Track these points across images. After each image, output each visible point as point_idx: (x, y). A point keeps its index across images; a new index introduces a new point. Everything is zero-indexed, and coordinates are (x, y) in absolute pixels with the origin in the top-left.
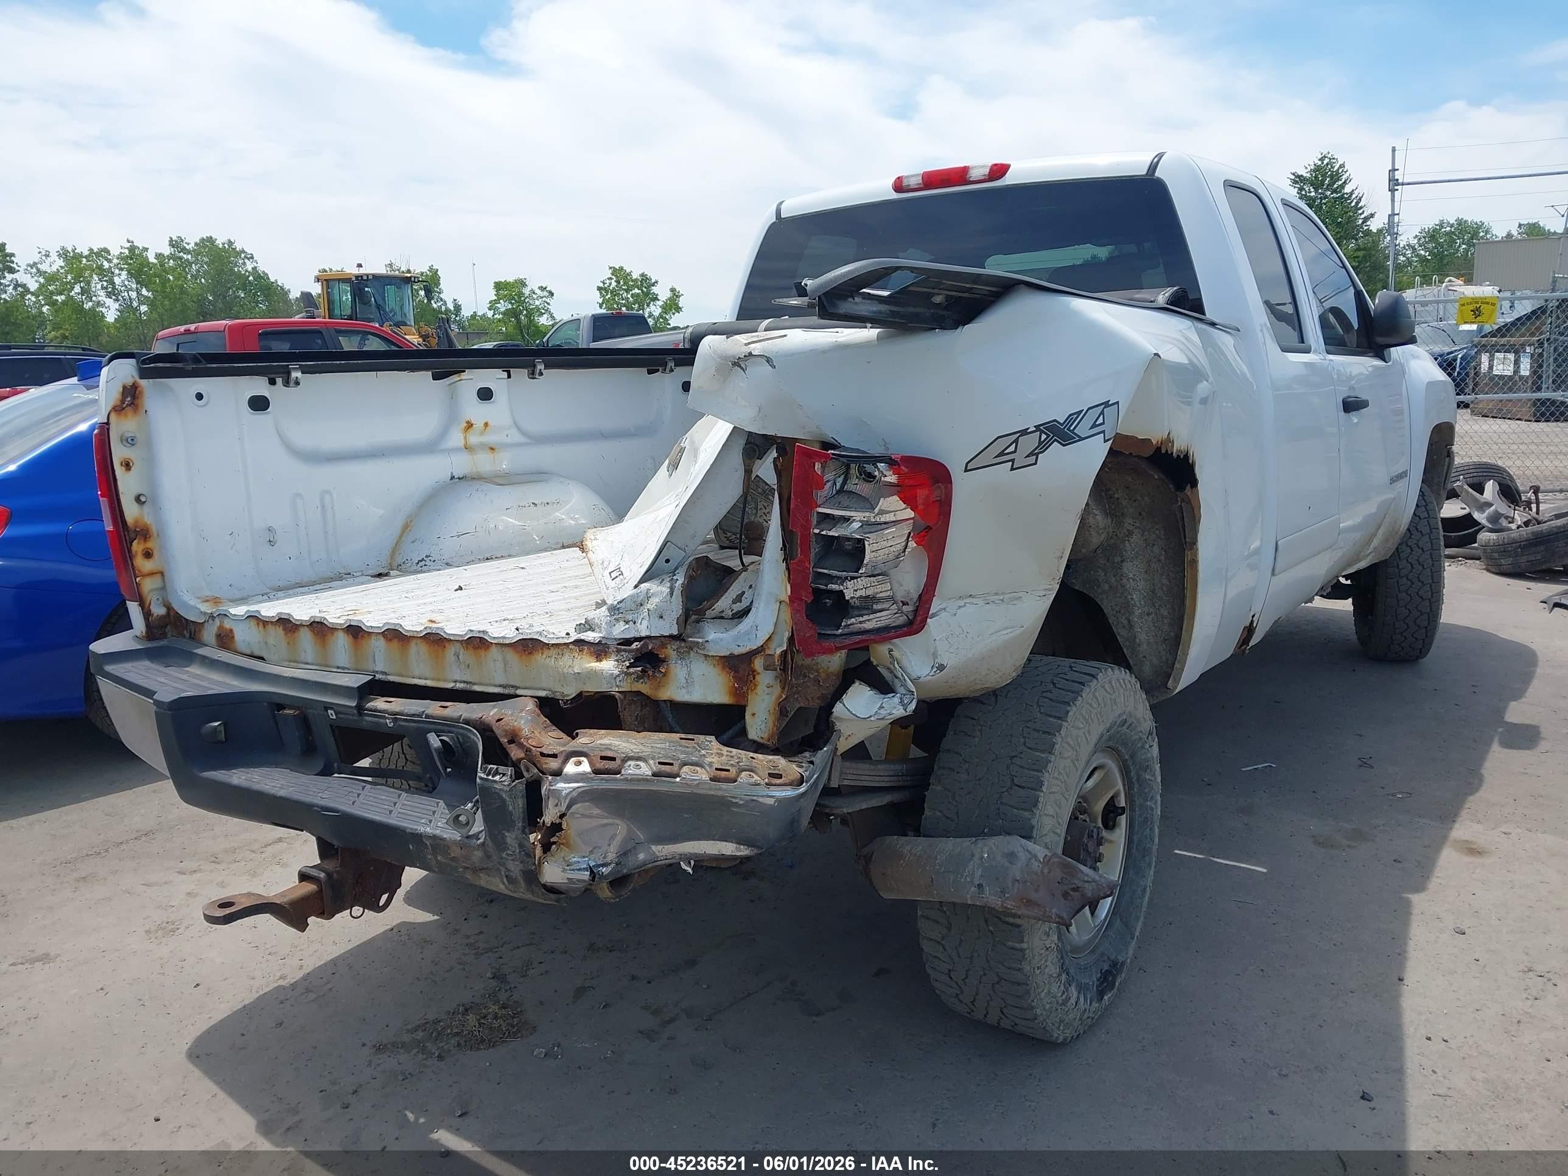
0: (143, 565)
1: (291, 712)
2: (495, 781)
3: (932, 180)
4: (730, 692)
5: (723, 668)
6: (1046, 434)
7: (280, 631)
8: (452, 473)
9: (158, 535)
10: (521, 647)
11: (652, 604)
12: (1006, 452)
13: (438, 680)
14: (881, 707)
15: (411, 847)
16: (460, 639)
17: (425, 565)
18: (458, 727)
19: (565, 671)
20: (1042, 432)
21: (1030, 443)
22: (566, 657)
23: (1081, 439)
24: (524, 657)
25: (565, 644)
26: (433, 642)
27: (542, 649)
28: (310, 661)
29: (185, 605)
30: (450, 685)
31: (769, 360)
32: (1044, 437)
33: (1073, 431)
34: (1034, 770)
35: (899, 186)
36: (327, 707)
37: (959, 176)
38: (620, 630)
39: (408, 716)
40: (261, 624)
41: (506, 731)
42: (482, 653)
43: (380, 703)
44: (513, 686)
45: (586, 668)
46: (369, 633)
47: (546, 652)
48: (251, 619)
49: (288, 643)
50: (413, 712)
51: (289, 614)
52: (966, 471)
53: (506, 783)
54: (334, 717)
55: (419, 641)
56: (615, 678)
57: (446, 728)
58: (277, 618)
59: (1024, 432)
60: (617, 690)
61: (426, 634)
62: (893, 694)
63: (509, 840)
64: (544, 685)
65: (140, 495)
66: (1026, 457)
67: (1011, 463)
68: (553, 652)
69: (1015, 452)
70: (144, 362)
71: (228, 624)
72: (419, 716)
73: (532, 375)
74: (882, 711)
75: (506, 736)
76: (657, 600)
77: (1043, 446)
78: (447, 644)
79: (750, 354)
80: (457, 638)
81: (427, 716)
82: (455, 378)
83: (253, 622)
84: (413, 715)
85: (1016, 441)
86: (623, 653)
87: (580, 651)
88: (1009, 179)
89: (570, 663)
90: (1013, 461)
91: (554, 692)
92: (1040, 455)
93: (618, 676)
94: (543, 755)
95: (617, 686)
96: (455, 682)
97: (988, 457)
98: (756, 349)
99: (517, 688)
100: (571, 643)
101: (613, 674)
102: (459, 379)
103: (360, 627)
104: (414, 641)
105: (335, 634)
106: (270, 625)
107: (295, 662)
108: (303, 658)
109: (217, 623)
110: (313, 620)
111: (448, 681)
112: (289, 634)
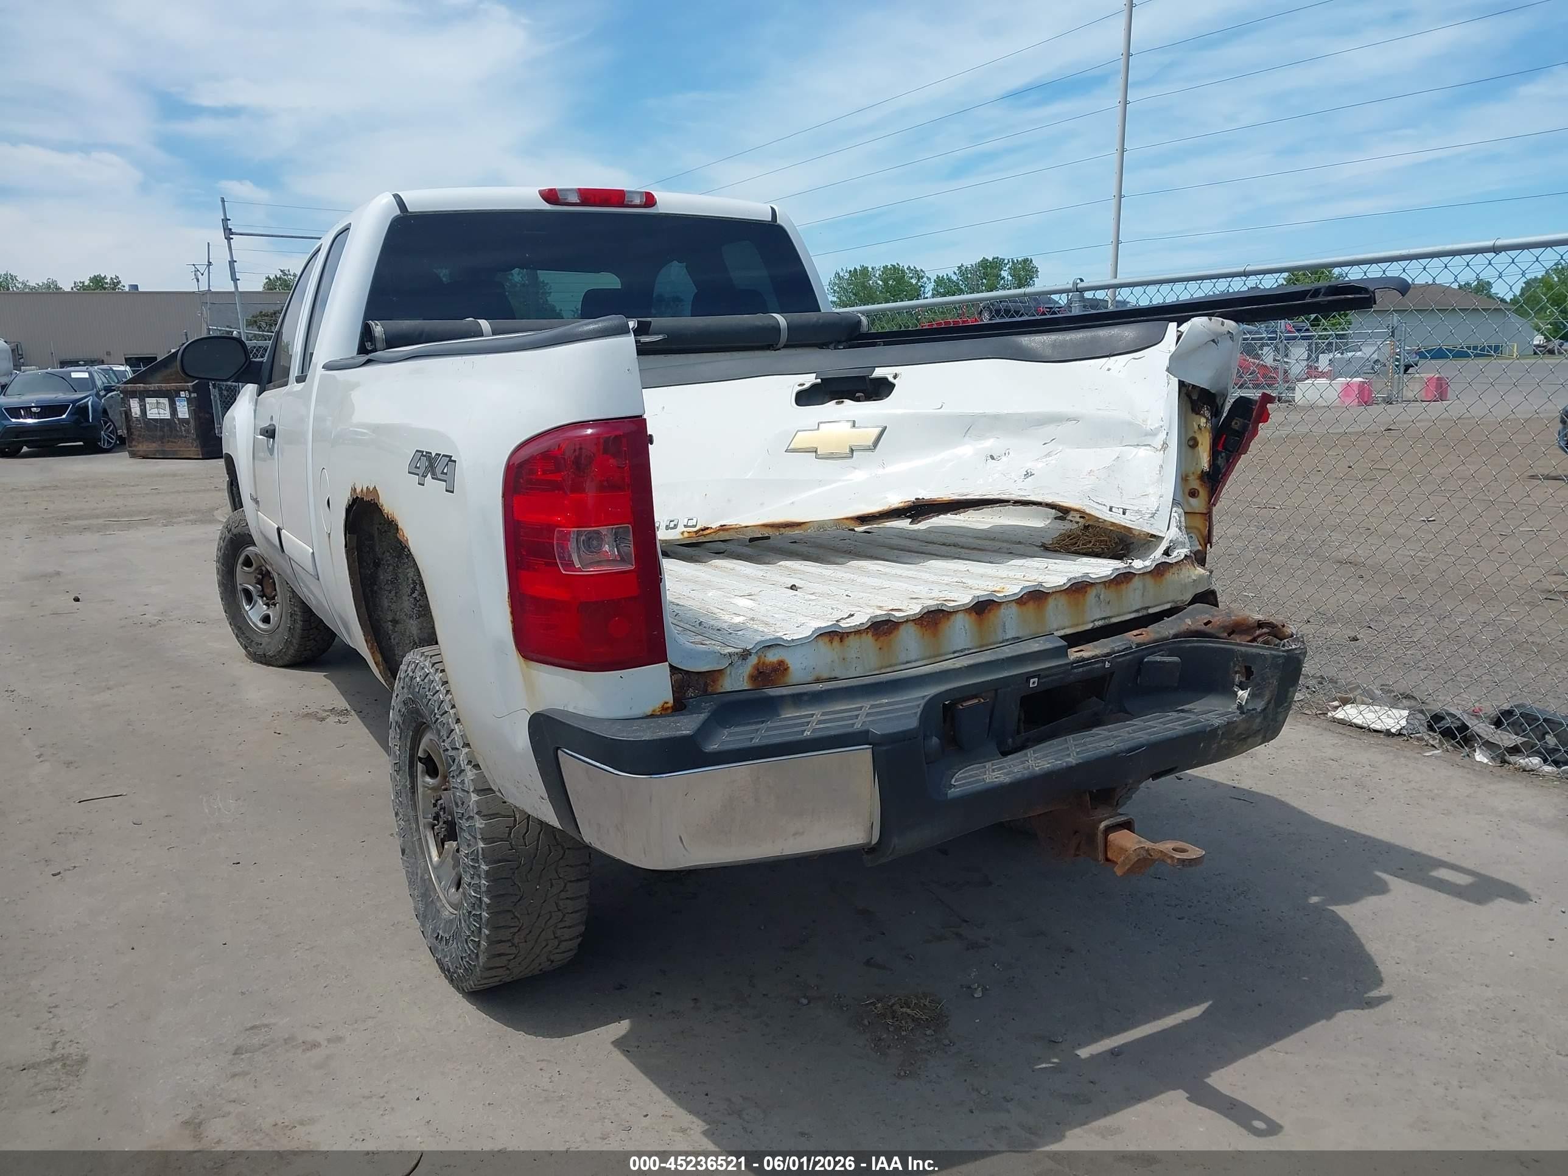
3: (589, 196)
10: (1156, 571)
13: (1077, 625)
16: (1106, 579)
19: (1186, 581)
22: (1184, 570)
24: (1157, 579)
25: (1181, 560)
26: (1074, 591)
27: (1168, 569)
28: (913, 658)
30: (1090, 626)
35: (548, 199)
36: (1029, 676)
37: (616, 197)
40: (837, 640)
41: (1224, 627)
42: (1124, 586)
43: (1074, 654)
44: (1145, 608)
46: (1000, 604)
47: (1171, 571)
48: (821, 638)
55: (1058, 594)
58: (870, 624)
61: (1071, 585)
64: (1169, 599)
68: (1175, 569)
71: (772, 657)
72: (1131, 648)
78: (1088, 590)
80: (1103, 580)
81: (1138, 645)
83: (822, 641)
88: (660, 208)
89: (1187, 573)
91: (1176, 603)
96: (1093, 622)
99: (1149, 608)
100: (1184, 559)
103: (993, 600)
104: (1054, 596)
105: (953, 618)
106: (852, 637)
107: (890, 666)
108: (903, 657)
109: (753, 660)
110: (926, 611)
111: (1087, 623)
112: (881, 639)
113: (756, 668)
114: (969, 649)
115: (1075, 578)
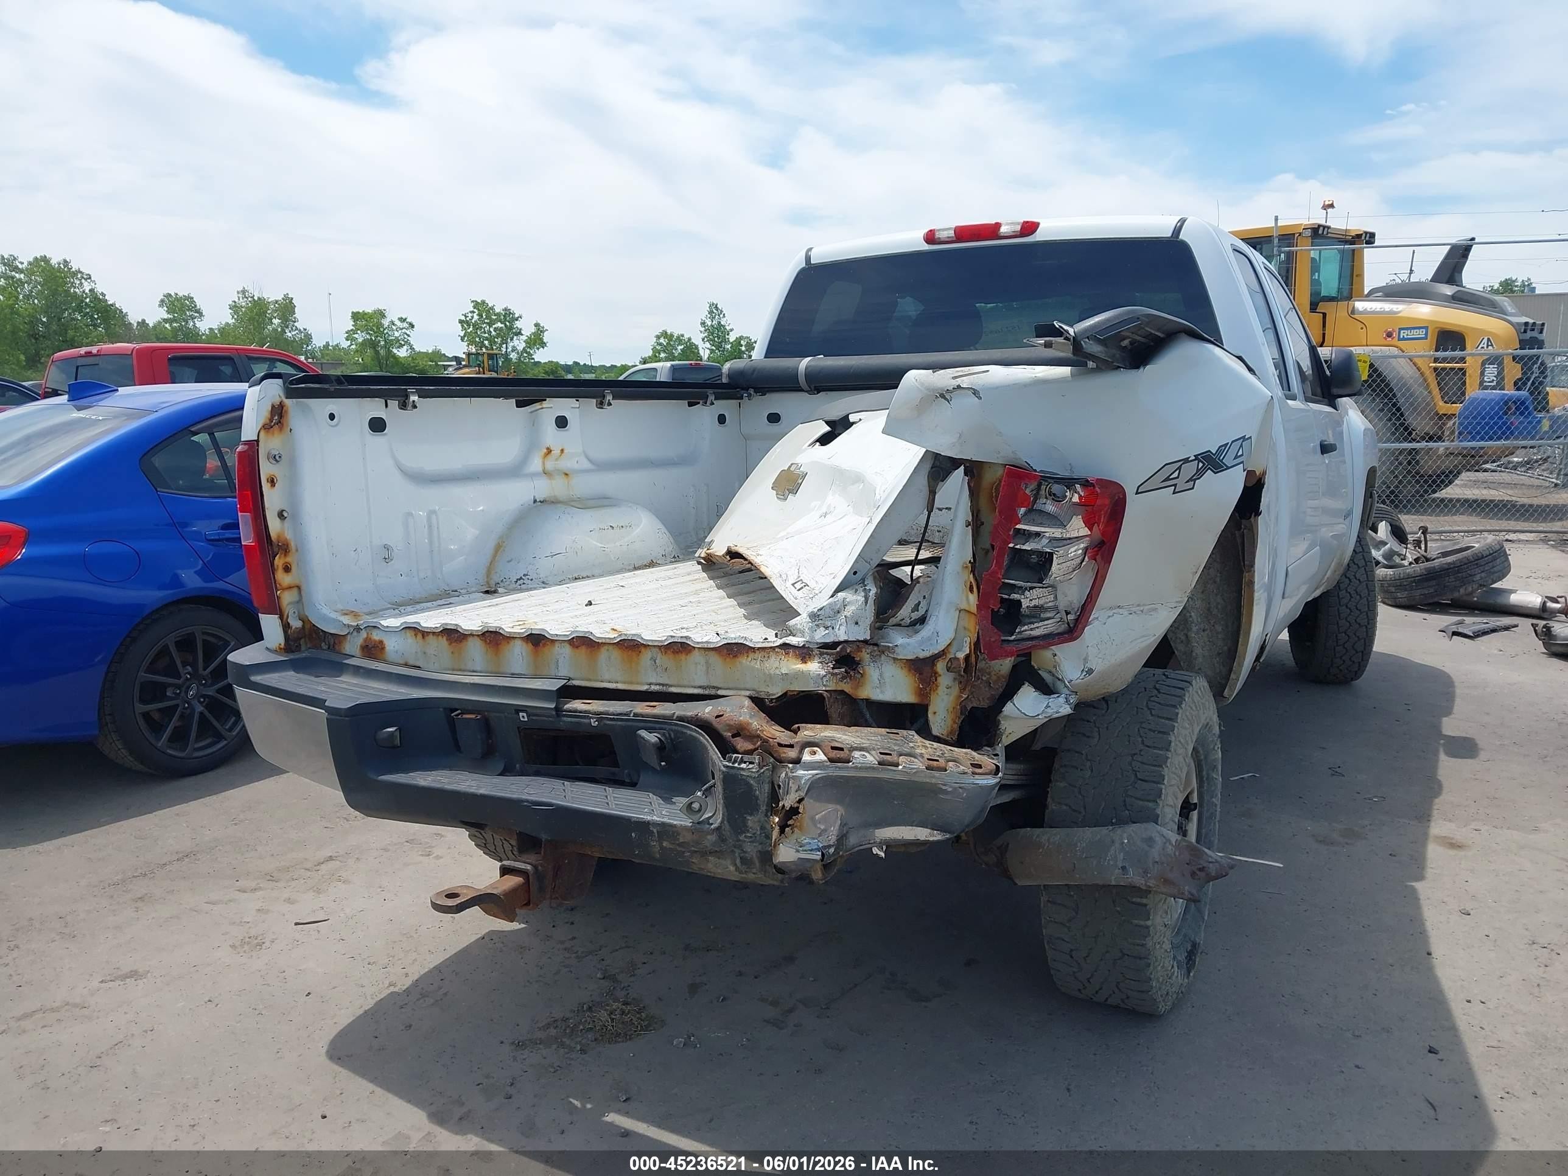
0: (283, 578)
1: (473, 716)
2: (743, 769)
3: (963, 233)
4: (916, 693)
5: (910, 670)
6: (1202, 462)
7: (443, 641)
8: (534, 497)
9: (297, 550)
10: (725, 651)
11: (850, 611)
12: (1171, 477)
13: (631, 683)
14: (1048, 706)
15: (633, 835)
16: (660, 644)
17: (524, 584)
18: (671, 724)
19: (772, 672)
20: (1200, 461)
21: (1190, 469)
22: (773, 659)
23: (1228, 468)
24: (728, 660)
25: (771, 648)
26: (626, 648)
27: (747, 652)
28: (479, 669)
29: (325, 618)
30: (645, 688)
31: (975, 392)
32: (1201, 465)
33: (1221, 461)
34: (1155, 766)
35: (930, 238)
36: (518, 709)
37: (991, 231)
38: (821, 635)
39: (614, 715)
40: (420, 636)
41: (729, 725)
42: (683, 657)
43: (578, 705)
44: (714, 687)
45: (793, 669)
46: (553, 641)
47: (751, 655)
48: (408, 631)
49: (452, 653)
50: (619, 712)
51: (456, 625)
52: (1137, 493)
53: (754, 770)
54: (526, 719)
55: (611, 648)
56: (822, 679)
57: (657, 726)
58: (442, 629)
59: (1186, 461)
60: (824, 689)
61: (620, 641)
62: (1057, 695)
63: (750, 824)
64: (748, 686)
65: (283, 511)
66: (1186, 482)
67: (1173, 487)
68: (758, 655)
69: (1178, 477)
70: (291, 383)
71: (376, 636)
72: (625, 715)
73: (600, 405)
74: (1049, 710)
75: (729, 730)
76: (853, 608)
77: (1200, 473)
78: (643, 650)
79: (959, 387)
80: (656, 644)
81: (635, 715)
82: (537, 406)
83: (409, 633)
84: (618, 715)
85: (1179, 468)
86: (825, 656)
87: (786, 654)
88: (1039, 236)
89: (777, 664)
90: (1175, 485)
91: (758, 692)
92: (1197, 481)
93: (825, 676)
94: (780, 745)
95: (825, 686)
96: (650, 684)
97: (1156, 482)
98: (965, 382)
99: (719, 688)
100: (777, 647)
101: (819, 674)
102: (540, 407)
103: (544, 635)
104: (606, 647)
105: (512, 643)
106: (431, 636)
107: (460, 670)
108: (470, 666)
109: (364, 634)
110: (486, 630)
111: (642, 684)
112: (453, 644)
113: (366, 640)
114: (524, 675)
115: (626, 635)
